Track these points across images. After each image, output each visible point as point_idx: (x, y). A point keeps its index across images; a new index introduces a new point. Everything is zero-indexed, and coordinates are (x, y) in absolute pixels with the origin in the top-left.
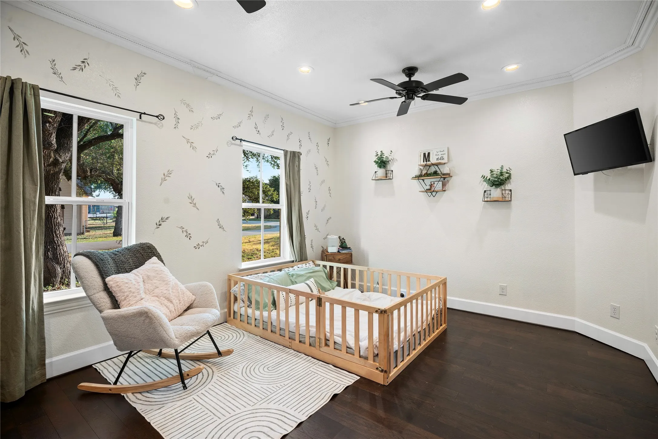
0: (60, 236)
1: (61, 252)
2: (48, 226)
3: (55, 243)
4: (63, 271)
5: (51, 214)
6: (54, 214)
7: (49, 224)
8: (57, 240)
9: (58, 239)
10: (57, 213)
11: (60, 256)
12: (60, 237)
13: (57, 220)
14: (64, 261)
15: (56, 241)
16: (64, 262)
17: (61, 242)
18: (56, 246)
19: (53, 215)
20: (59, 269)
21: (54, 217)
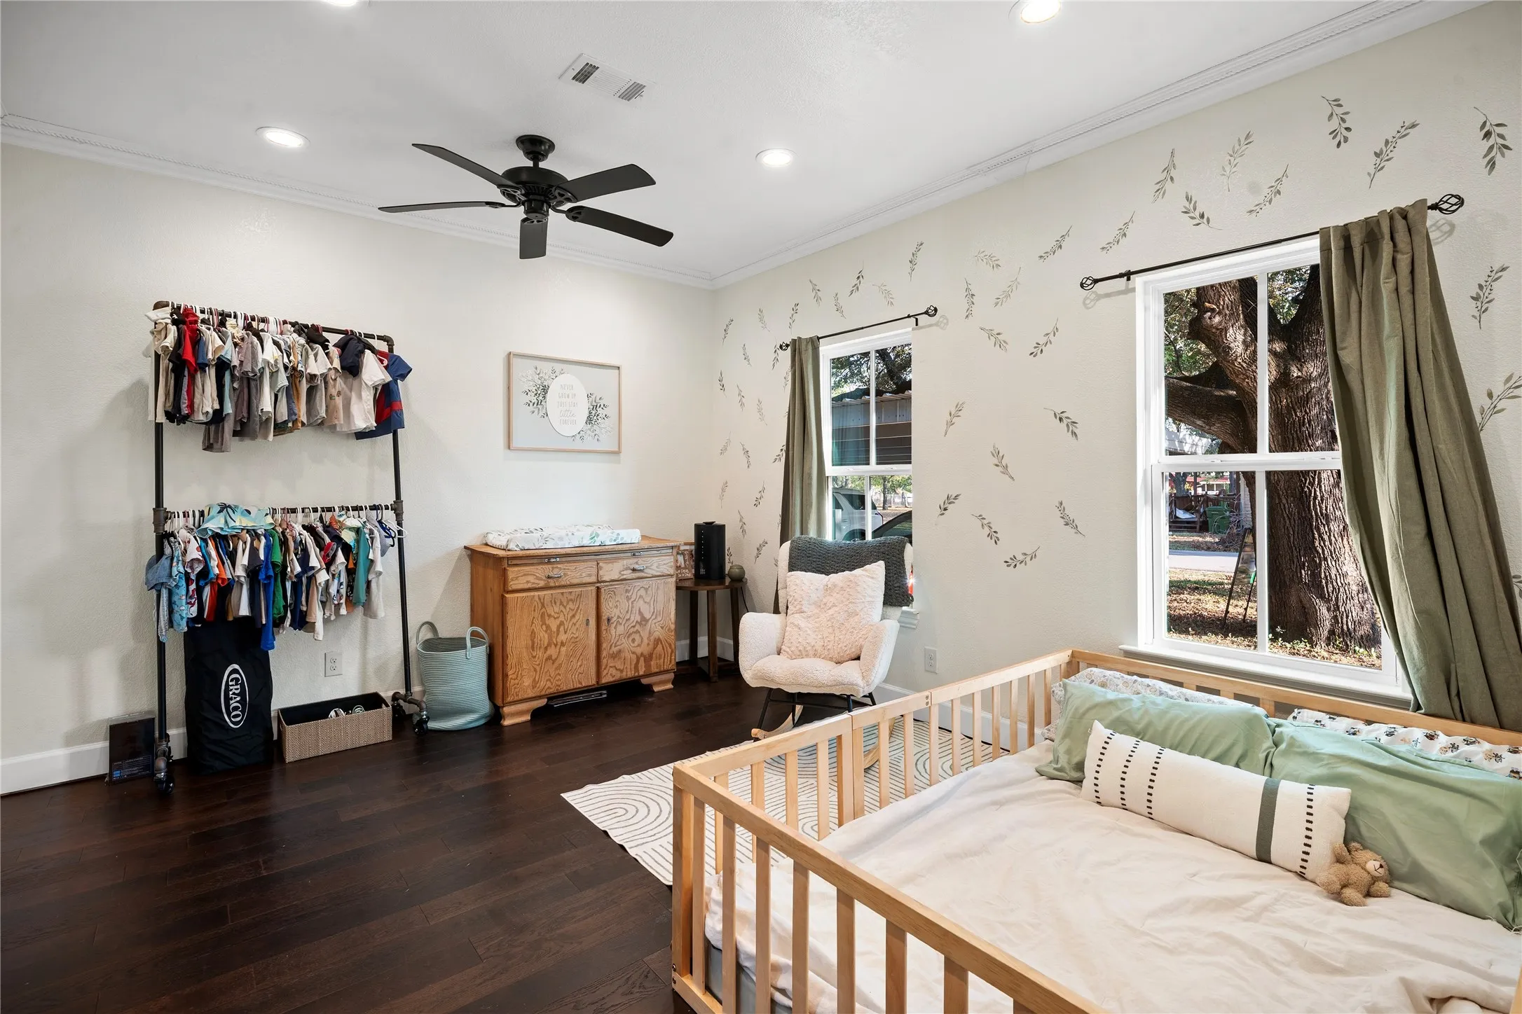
0: (1329, 537)
1: (1330, 574)
2: (1303, 515)
3: (1318, 552)
4: (1335, 617)
5: (1306, 489)
6: (1315, 489)
7: (1304, 510)
8: (1322, 547)
9: (1324, 544)
10: (1321, 487)
11: (1327, 583)
12: (1330, 541)
13: (1322, 503)
14: (1337, 596)
15: (1318, 548)
16: (1337, 598)
17: (1331, 552)
18: (1320, 558)
19: (1310, 492)
20: (1324, 610)
21: (1313, 495)
